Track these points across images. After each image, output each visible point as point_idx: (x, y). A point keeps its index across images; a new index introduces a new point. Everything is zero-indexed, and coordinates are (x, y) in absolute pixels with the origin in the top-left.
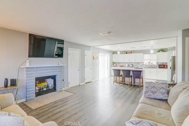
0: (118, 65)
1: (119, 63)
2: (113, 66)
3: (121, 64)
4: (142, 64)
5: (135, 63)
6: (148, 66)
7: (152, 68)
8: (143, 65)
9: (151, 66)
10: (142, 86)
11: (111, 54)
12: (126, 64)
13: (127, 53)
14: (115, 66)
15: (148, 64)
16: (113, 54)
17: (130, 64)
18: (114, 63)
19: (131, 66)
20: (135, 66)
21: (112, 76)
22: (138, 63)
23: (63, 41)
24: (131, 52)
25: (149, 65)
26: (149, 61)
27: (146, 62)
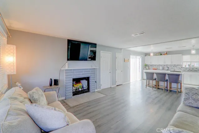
0: (150, 67)
1: (151, 65)
2: (145, 69)
3: (155, 67)
4: (180, 67)
5: (171, 65)
6: (188, 69)
7: (194, 71)
8: (182, 68)
9: (192, 69)
10: (180, 92)
11: (143, 56)
12: (161, 67)
13: (161, 54)
14: (148, 69)
15: (187, 66)
16: (146, 56)
17: (166, 66)
18: (146, 65)
19: (167, 68)
20: (171, 69)
21: (144, 80)
22: (175, 66)
23: (96, 44)
24: (166, 53)
25: (190, 68)
26: (189, 63)
27: (185, 65)
